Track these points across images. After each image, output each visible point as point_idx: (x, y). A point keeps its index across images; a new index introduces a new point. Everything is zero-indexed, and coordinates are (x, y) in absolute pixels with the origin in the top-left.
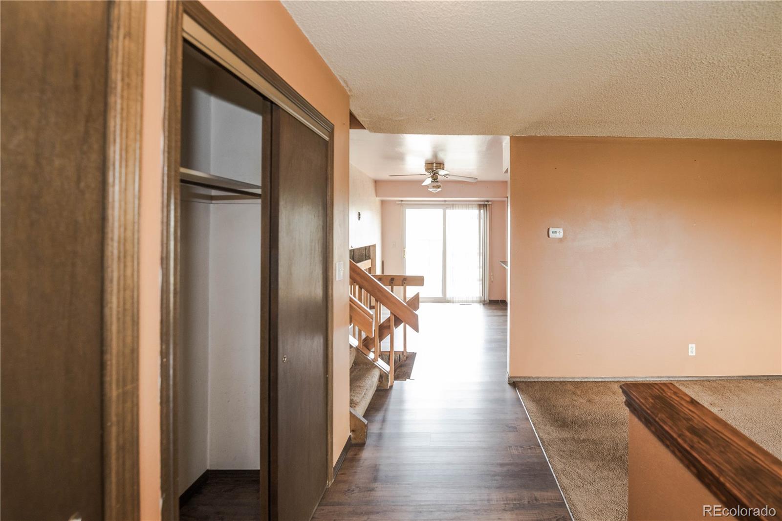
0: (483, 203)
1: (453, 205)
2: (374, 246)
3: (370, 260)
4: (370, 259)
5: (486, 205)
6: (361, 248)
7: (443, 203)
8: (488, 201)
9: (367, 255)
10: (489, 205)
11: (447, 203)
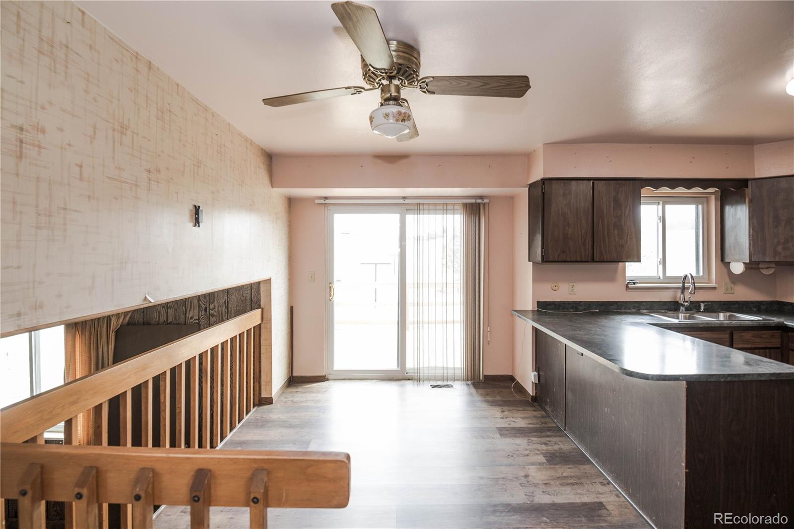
0: (473, 201)
1: (418, 206)
2: (268, 281)
3: (259, 311)
4: (259, 307)
5: (479, 204)
6: (243, 286)
7: (402, 201)
8: (481, 197)
9: (255, 300)
10: (484, 204)
11: (407, 201)
